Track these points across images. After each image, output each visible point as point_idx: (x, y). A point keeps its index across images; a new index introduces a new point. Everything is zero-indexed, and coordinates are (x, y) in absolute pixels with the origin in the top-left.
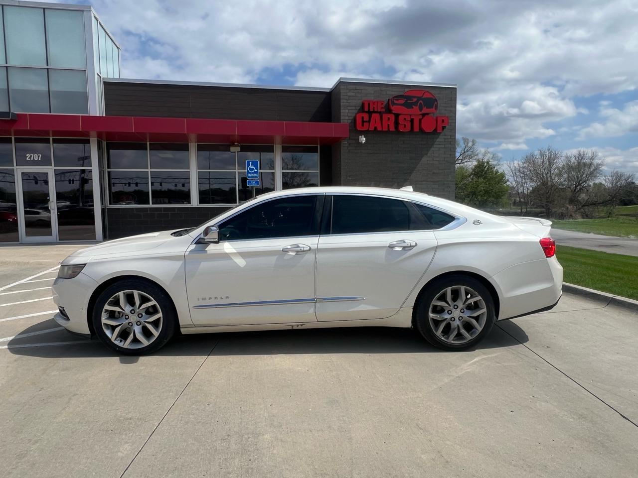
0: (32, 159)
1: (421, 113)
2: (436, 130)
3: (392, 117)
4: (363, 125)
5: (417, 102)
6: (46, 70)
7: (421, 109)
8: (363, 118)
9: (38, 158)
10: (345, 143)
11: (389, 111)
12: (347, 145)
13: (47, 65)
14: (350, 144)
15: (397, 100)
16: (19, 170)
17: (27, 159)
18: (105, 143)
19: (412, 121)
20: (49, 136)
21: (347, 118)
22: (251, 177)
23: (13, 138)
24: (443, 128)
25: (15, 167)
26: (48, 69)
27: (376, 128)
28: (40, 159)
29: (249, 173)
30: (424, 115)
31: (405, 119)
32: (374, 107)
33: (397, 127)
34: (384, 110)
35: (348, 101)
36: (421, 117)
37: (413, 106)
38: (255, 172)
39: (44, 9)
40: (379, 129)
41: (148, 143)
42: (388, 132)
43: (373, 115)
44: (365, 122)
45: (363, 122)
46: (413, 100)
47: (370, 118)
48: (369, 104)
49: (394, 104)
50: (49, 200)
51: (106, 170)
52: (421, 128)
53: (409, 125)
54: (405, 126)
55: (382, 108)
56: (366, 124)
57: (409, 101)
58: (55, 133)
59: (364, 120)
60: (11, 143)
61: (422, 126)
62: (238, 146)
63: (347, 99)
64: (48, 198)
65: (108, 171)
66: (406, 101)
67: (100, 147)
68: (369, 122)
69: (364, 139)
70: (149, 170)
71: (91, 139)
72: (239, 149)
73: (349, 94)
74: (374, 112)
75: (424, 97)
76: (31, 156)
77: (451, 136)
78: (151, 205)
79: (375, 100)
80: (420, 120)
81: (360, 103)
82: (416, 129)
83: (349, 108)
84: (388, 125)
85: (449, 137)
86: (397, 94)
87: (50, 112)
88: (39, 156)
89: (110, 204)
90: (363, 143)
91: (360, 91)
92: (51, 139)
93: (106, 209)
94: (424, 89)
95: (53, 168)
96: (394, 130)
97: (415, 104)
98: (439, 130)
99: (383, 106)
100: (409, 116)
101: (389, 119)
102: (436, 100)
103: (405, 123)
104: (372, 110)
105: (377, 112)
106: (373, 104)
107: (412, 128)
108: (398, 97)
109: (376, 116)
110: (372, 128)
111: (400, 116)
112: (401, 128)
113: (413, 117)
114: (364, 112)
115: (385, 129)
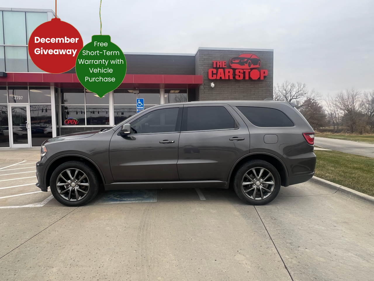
0: (18, 99)
2: (260, 78)
3: (231, 71)
4: (212, 77)
5: (247, 61)
6: (26, 47)
7: (249, 66)
8: (212, 72)
10: (202, 87)
11: (230, 67)
12: (203, 89)
13: (27, 45)
14: (204, 88)
15: (233, 60)
16: (10, 105)
17: (15, 99)
18: (59, 89)
19: (244, 73)
20: (27, 85)
21: (203, 72)
22: (140, 109)
23: (7, 87)
24: (265, 77)
25: (8, 104)
27: (221, 77)
28: (22, 99)
29: (138, 106)
30: (251, 69)
31: (239, 72)
32: (220, 65)
33: (234, 78)
34: (226, 67)
35: (204, 62)
36: (250, 70)
39: (25, 12)
40: (223, 78)
41: (85, 89)
42: (229, 80)
43: (219, 69)
44: (215, 74)
45: (213, 74)
46: (244, 60)
47: (217, 72)
48: (216, 63)
49: (232, 63)
50: (27, 123)
52: (250, 78)
53: (242, 75)
54: (239, 76)
55: (225, 65)
56: (215, 76)
57: (242, 61)
58: (31, 84)
60: (6, 90)
61: (251, 76)
62: (137, 90)
63: (203, 61)
65: (61, 106)
66: (240, 61)
67: (56, 91)
68: (217, 74)
69: (214, 85)
70: (85, 105)
71: (51, 87)
72: (138, 92)
73: (204, 57)
74: (219, 68)
75: (251, 58)
76: (17, 97)
77: (270, 82)
78: (86, 126)
79: (221, 60)
80: (249, 72)
81: (211, 62)
82: (247, 78)
83: (204, 66)
84: (229, 76)
86: (234, 56)
87: (28, 72)
88: (21, 97)
89: (62, 125)
90: (213, 87)
91: (211, 55)
92: (28, 87)
93: (60, 128)
94: (252, 53)
95: (29, 104)
96: (233, 79)
97: (246, 62)
98: (262, 78)
99: (225, 64)
100: (242, 70)
101: (229, 72)
102: (259, 60)
103: (240, 74)
104: (218, 66)
105: (222, 68)
106: (220, 63)
107: (244, 77)
108: (235, 59)
109: (221, 71)
110: (218, 78)
111: (236, 70)
112: (237, 77)
113: (244, 70)
114: (214, 68)
115: (227, 78)
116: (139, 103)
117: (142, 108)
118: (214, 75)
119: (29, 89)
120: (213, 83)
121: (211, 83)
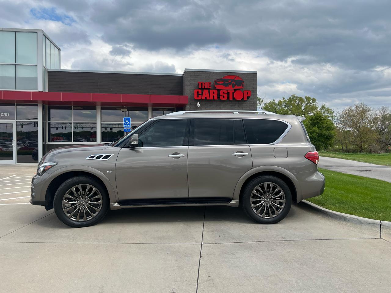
0: (4, 116)
1: (233, 89)
2: (243, 98)
3: (216, 92)
4: (198, 97)
5: (231, 82)
6: (15, 65)
7: (233, 87)
9: (8, 115)
10: (187, 107)
11: (215, 88)
13: (16, 63)
14: (190, 107)
15: (218, 81)
17: (1, 116)
18: (47, 106)
19: (228, 93)
20: (14, 102)
21: (189, 92)
22: (127, 127)
24: (248, 98)
26: (16, 65)
27: (206, 98)
28: (8, 116)
29: (125, 124)
30: (235, 90)
31: (224, 93)
32: (205, 86)
33: (219, 98)
34: (211, 88)
36: (233, 91)
37: (229, 85)
38: (128, 124)
39: (16, 32)
40: (208, 98)
41: (72, 106)
42: (214, 100)
43: (204, 90)
45: (198, 94)
46: (228, 81)
47: (202, 93)
48: (202, 84)
49: (217, 84)
50: (12, 139)
51: (47, 122)
52: (233, 98)
53: (226, 96)
54: (224, 97)
57: (226, 82)
58: (17, 101)
59: (199, 93)
61: (235, 97)
62: (125, 108)
63: (189, 81)
64: (12, 138)
66: (224, 82)
67: (43, 108)
68: (202, 94)
69: (199, 104)
70: (72, 122)
71: (38, 104)
72: (126, 110)
73: (190, 78)
74: (205, 89)
75: (235, 80)
76: (3, 114)
77: (253, 102)
78: (73, 143)
79: (206, 81)
80: (233, 93)
81: (196, 83)
82: (231, 98)
83: (190, 86)
84: (214, 96)
85: (252, 103)
86: (219, 78)
87: (16, 89)
88: (8, 114)
89: (49, 141)
90: (198, 107)
91: (197, 76)
92: (15, 104)
93: (46, 145)
94: (236, 75)
95: (15, 120)
96: (217, 99)
97: (230, 84)
98: (245, 99)
99: (210, 85)
100: (227, 91)
101: (214, 93)
102: (243, 81)
103: (224, 95)
104: (203, 87)
105: (207, 89)
106: (205, 84)
107: (228, 98)
108: (219, 80)
109: (206, 92)
110: (204, 98)
111: (221, 91)
112: (221, 98)
113: (228, 91)
114: (199, 89)
115: (212, 98)
116: (126, 121)
117: (129, 126)
118: (199, 96)
119: (17, 106)
120: (198, 103)
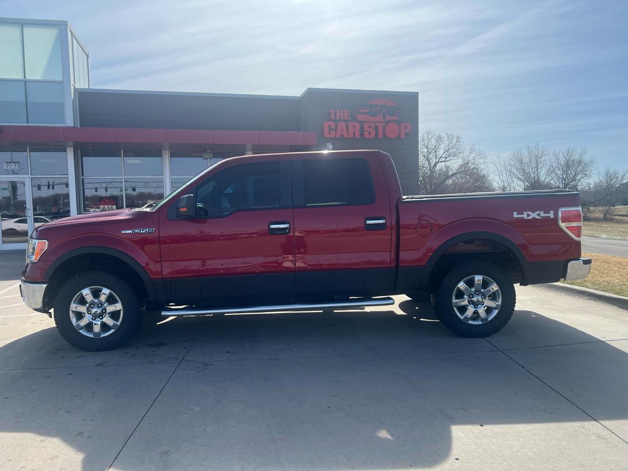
0: (9, 168)
1: (384, 121)
2: (399, 136)
3: (358, 125)
4: (330, 134)
5: (381, 110)
6: (24, 82)
7: (384, 117)
8: (330, 126)
11: (354, 119)
13: (25, 77)
15: (361, 109)
17: (4, 168)
19: (376, 128)
21: (315, 126)
28: (17, 168)
30: (387, 122)
31: (369, 127)
32: (340, 116)
33: (362, 135)
34: (349, 118)
35: (316, 111)
36: (384, 124)
37: (377, 114)
39: (22, 24)
40: (346, 136)
41: (122, 151)
43: (339, 123)
44: (333, 130)
45: (330, 129)
46: (376, 108)
47: (336, 127)
48: (335, 113)
49: (358, 113)
50: (26, 208)
51: (81, 177)
52: (384, 135)
53: (373, 132)
54: (370, 133)
55: (348, 116)
56: (333, 132)
57: (373, 110)
58: (33, 143)
59: (332, 128)
61: (386, 133)
62: (210, 153)
63: (314, 109)
66: (370, 110)
67: (76, 155)
68: (336, 130)
70: (123, 177)
71: (68, 148)
73: (316, 103)
74: (340, 120)
75: (386, 105)
76: (8, 165)
77: (414, 142)
80: (384, 127)
81: (326, 111)
82: (381, 135)
83: (316, 117)
84: (354, 132)
86: (362, 103)
87: (28, 123)
88: (15, 165)
91: (327, 101)
92: (28, 148)
95: (29, 176)
97: (379, 112)
98: (403, 136)
99: (348, 114)
100: (373, 123)
101: (354, 127)
102: (399, 109)
103: (370, 130)
104: (338, 118)
105: (344, 121)
106: (340, 112)
107: (377, 135)
108: (362, 106)
109: (342, 125)
110: (339, 136)
111: (365, 124)
112: (366, 134)
113: (377, 124)
114: (332, 121)
115: (351, 136)
119: (30, 152)
120: (330, 144)
121: (328, 144)
